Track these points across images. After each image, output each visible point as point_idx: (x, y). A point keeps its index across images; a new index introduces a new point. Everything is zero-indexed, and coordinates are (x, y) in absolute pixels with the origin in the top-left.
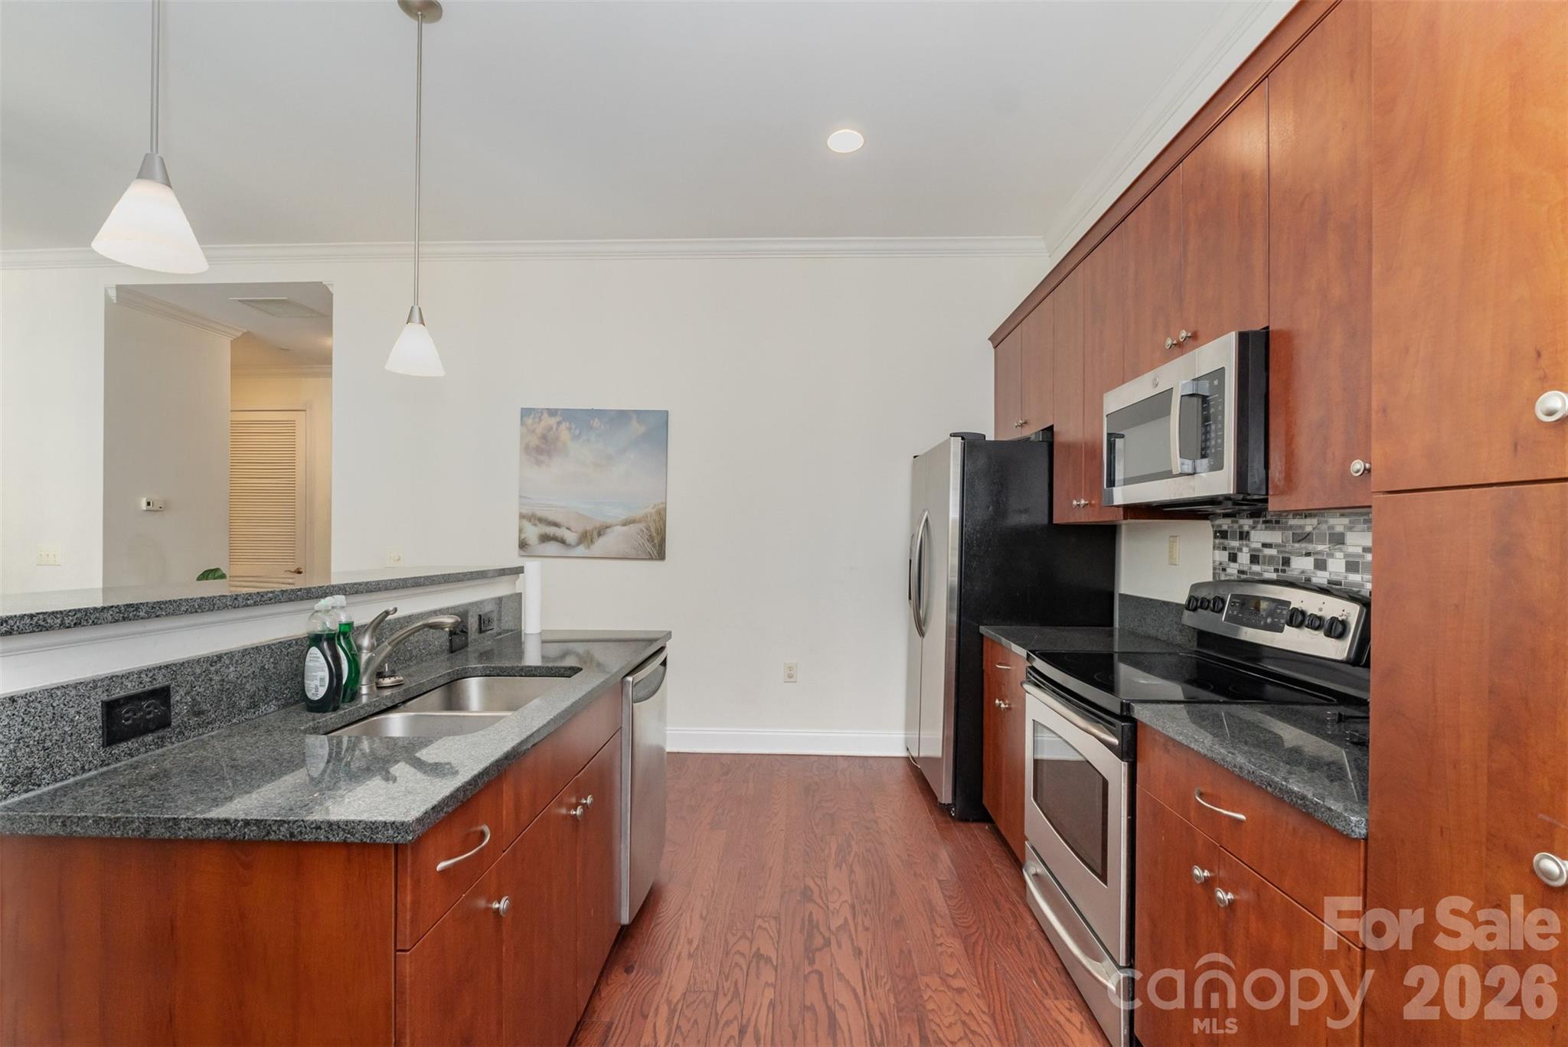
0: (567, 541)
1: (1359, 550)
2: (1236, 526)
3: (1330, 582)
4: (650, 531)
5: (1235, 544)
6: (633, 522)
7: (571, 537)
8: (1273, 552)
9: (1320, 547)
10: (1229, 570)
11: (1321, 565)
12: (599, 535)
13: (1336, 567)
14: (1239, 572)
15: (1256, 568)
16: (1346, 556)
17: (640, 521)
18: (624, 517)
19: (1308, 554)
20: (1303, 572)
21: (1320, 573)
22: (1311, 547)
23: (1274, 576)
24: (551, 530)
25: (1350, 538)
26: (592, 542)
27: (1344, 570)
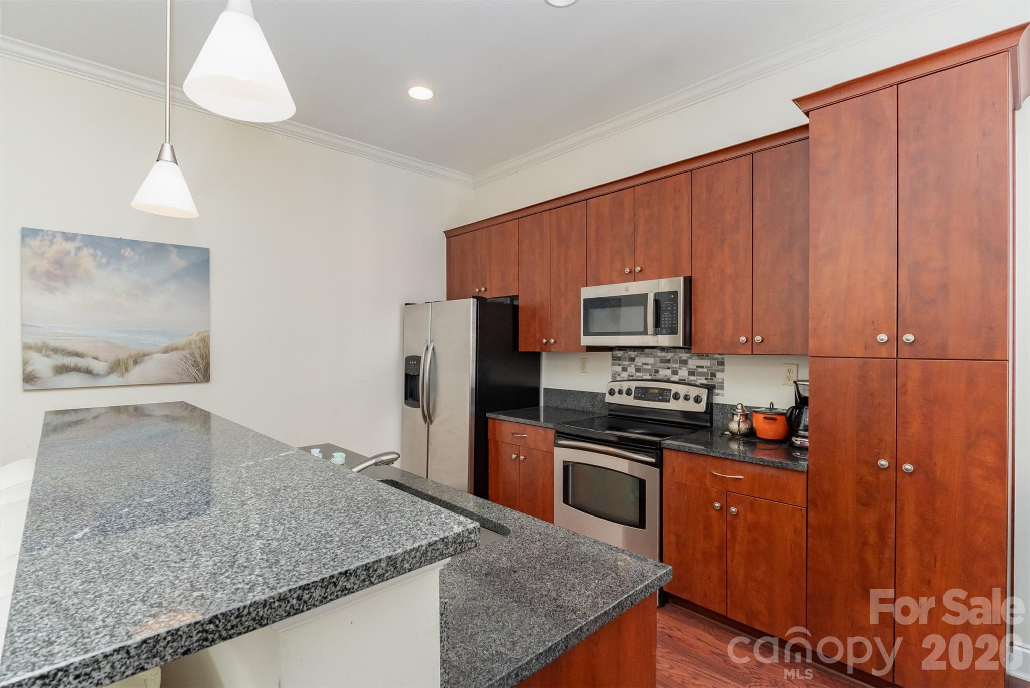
0: (95, 371)
1: (695, 367)
2: (626, 355)
3: (679, 380)
4: (194, 357)
5: (626, 363)
6: (176, 349)
7: (98, 366)
8: (649, 367)
9: (675, 365)
10: (622, 375)
11: (675, 373)
12: (136, 362)
13: (683, 373)
14: (628, 376)
15: (638, 374)
16: (688, 369)
17: (183, 348)
18: (166, 345)
19: (669, 368)
20: (666, 376)
21: (674, 376)
22: (670, 365)
23: (650, 378)
24: (72, 361)
25: (690, 362)
26: (127, 370)
27: (687, 375)
